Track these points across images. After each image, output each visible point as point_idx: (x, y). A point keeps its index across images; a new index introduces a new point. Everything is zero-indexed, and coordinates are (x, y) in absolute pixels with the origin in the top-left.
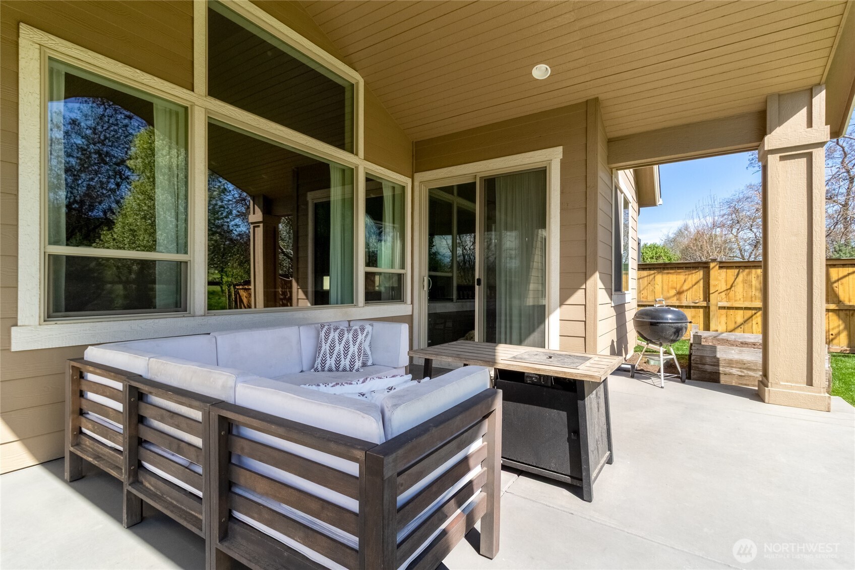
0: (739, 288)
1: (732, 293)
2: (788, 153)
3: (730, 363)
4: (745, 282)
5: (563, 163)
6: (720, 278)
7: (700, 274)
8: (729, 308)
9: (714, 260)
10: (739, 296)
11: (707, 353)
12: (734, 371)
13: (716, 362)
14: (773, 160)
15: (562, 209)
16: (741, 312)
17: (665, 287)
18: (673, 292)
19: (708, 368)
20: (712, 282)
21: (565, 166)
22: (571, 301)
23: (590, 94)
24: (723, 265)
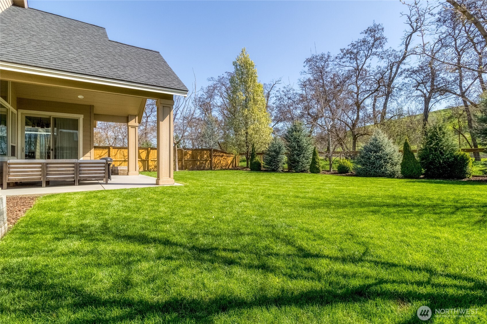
0: (118, 155)
1: (116, 156)
2: (133, 127)
3: (121, 170)
4: (120, 153)
5: (83, 119)
6: (113, 152)
7: (107, 150)
8: (115, 161)
9: (111, 146)
10: (118, 157)
11: (116, 169)
12: (122, 172)
13: (118, 170)
14: (130, 127)
15: (83, 131)
16: (119, 162)
17: (96, 155)
18: (98, 156)
19: (116, 172)
20: (111, 153)
21: (84, 120)
22: (86, 155)
23: (92, 104)
24: (114, 148)
